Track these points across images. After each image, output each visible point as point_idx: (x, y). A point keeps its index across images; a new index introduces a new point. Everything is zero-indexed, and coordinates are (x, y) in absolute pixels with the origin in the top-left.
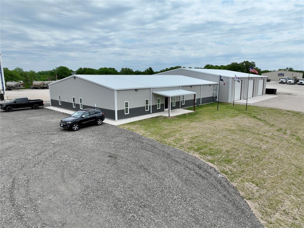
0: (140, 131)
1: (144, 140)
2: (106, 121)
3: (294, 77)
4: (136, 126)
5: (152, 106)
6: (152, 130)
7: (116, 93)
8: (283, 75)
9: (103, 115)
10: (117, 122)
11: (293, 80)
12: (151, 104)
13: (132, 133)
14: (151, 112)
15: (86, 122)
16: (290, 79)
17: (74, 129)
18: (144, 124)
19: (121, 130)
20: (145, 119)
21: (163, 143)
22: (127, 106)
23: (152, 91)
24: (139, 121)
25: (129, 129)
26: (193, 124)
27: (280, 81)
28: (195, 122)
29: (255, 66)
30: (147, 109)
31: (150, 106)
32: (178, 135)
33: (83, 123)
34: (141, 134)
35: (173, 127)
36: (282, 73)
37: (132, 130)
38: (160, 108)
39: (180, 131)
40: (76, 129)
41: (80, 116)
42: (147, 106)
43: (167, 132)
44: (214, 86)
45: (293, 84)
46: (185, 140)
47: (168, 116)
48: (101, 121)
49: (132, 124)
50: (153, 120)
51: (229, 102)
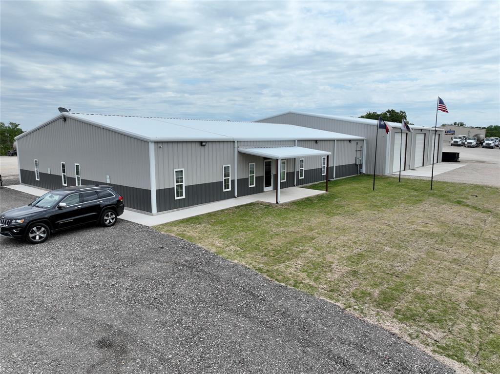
0: (212, 240)
1: (223, 269)
2: (128, 215)
3: (476, 136)
4: (200, 227)
5: (238, 180)
6: (242, 236)
7: (152, 147)
8: (453, 133)
9: (119, 201)
10: (154, 219)
11: (475, 139)
12: (235, 176)
13: (189, 248)
14: (236, 194)
15: (71, 219)
16: (469, 139)
17: (34, 238)
18: (221, 222)
19: (162, 238)
20: (222, 211)
21: (277, 280)
22: (179, 180)
23: (238, 147)
24: (209, 215)
25: (183, 236)
26: (337, 221)
27: (452, 142)
28: (338, 214)
29: (405, 118)
30: (227, 187)
31: (233, 181)
32: (311, 251)
33: (61, 222)
34: (213, 250)
35: (293, 229)
36: (452, 130)
37: (190, 238)
38: (254, 186)
39: (313, 239)
40: (40, 237)
41: (53, 204)
42: (227, 181)
43: (280, 244)
44: (357, 143)
45: (474, 147)
46: (334, 266)
47: (275, 202)
48: (114, 216)
49: (191, 223)
50: (242, 213)
51: (386, 174)
